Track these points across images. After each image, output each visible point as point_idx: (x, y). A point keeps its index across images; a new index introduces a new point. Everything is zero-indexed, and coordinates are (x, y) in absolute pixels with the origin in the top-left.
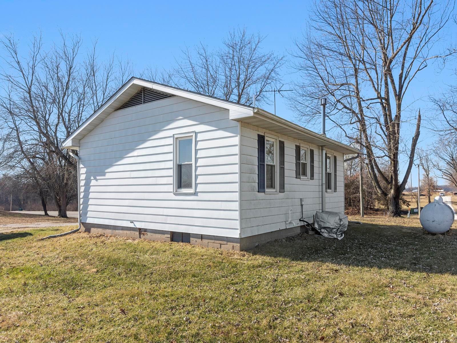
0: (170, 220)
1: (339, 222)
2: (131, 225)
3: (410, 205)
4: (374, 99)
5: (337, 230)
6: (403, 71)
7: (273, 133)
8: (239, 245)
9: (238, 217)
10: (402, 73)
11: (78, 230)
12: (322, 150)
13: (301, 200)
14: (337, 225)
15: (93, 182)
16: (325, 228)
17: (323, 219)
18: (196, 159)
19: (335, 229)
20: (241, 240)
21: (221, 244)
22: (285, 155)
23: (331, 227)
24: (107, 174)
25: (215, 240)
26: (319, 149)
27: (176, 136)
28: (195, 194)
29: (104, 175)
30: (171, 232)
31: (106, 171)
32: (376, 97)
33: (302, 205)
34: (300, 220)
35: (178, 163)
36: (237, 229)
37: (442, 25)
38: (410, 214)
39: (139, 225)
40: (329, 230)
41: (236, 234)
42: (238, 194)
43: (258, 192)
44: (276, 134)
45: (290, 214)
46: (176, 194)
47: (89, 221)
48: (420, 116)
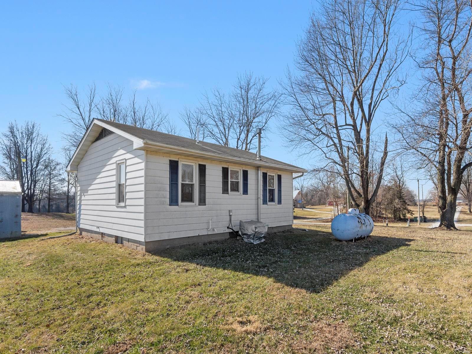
0: (115, 227)
1: (254, 230)
2: (98, 230)
3: (414, 214)
4: (342, 126)
5: (254, 236)
6: (372, 101)
7: (191, 158)
8: (145, 247)
9: (143, 225)
10: (371, 103)
11: (75, 233)
12: (258, 170)
13: (230, 211)
14: (253, 232)
15: (83, 198)
16: (245, 234)
17: (244, 227)
18: (126, 180)
19: (251, 235)
20: (147, 243)
21: (137, 246)
22: (207, 176)
23: (248, 233)
24: (89, 191)
25: (134, 243)
26: (256, 169)
27: (118, 162)
28: (125, 207)
29: (87, 192)
30: (115, 236)
31: (89, 189)
32: (345, 124)
33: (230, 216)
34: (228, 228)
35: (119, 183)
36: (143, 235)
37: (402, 60)
38: (410, 222)
39: (102, 230)
40: (249, 236)
41: (142, 239)
42: (143, 207)
43: (170, 205)
44: (195, 159)
45: (210, 223)
46: (118, 207)
47: (82, 226)
48: (387, 140)
